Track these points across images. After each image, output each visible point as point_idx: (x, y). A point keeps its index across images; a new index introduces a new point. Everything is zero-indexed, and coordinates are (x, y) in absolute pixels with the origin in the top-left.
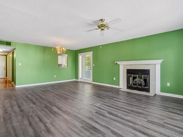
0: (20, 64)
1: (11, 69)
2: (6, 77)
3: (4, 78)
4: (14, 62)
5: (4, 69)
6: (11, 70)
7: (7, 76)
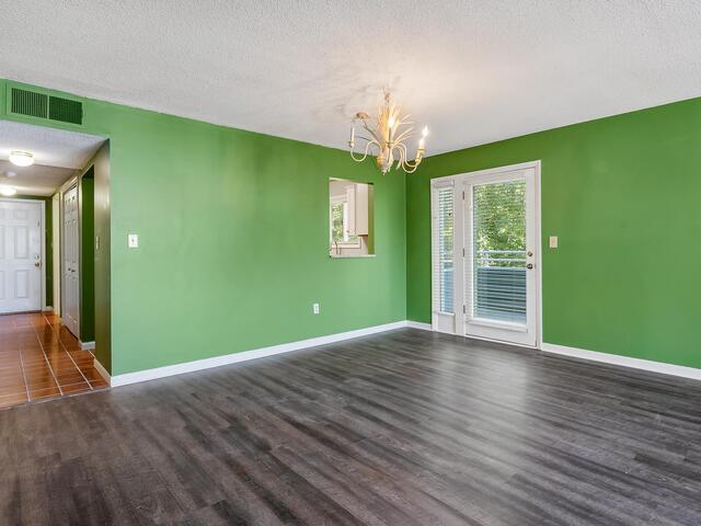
0: (133, 241)
1: (76, 267)
2: (47, 305)
3: (39, 312)
4: (98, 230)
5: (37, 265)
6: (76, 275)
7: (50, 302)
